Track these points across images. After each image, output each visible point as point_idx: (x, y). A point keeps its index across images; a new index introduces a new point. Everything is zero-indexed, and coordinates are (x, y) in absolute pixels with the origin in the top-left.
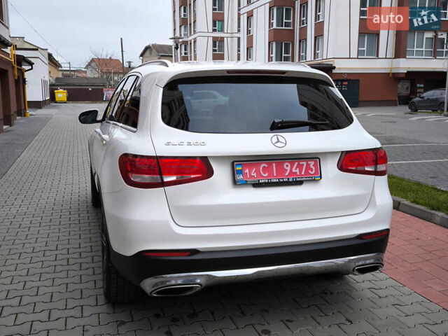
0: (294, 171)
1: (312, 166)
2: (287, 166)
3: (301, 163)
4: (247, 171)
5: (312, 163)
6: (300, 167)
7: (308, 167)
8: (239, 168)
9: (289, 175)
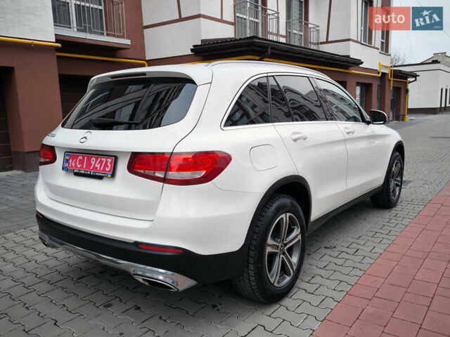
0: (96, 166)
1: (109, 164)
2: (93, 160)
3: (103, 159)
4: (71, 161)
5: (109, 160)
6: (101, 162)
7: (106, 165)
8: (68, 158)
9: (92, 169)
